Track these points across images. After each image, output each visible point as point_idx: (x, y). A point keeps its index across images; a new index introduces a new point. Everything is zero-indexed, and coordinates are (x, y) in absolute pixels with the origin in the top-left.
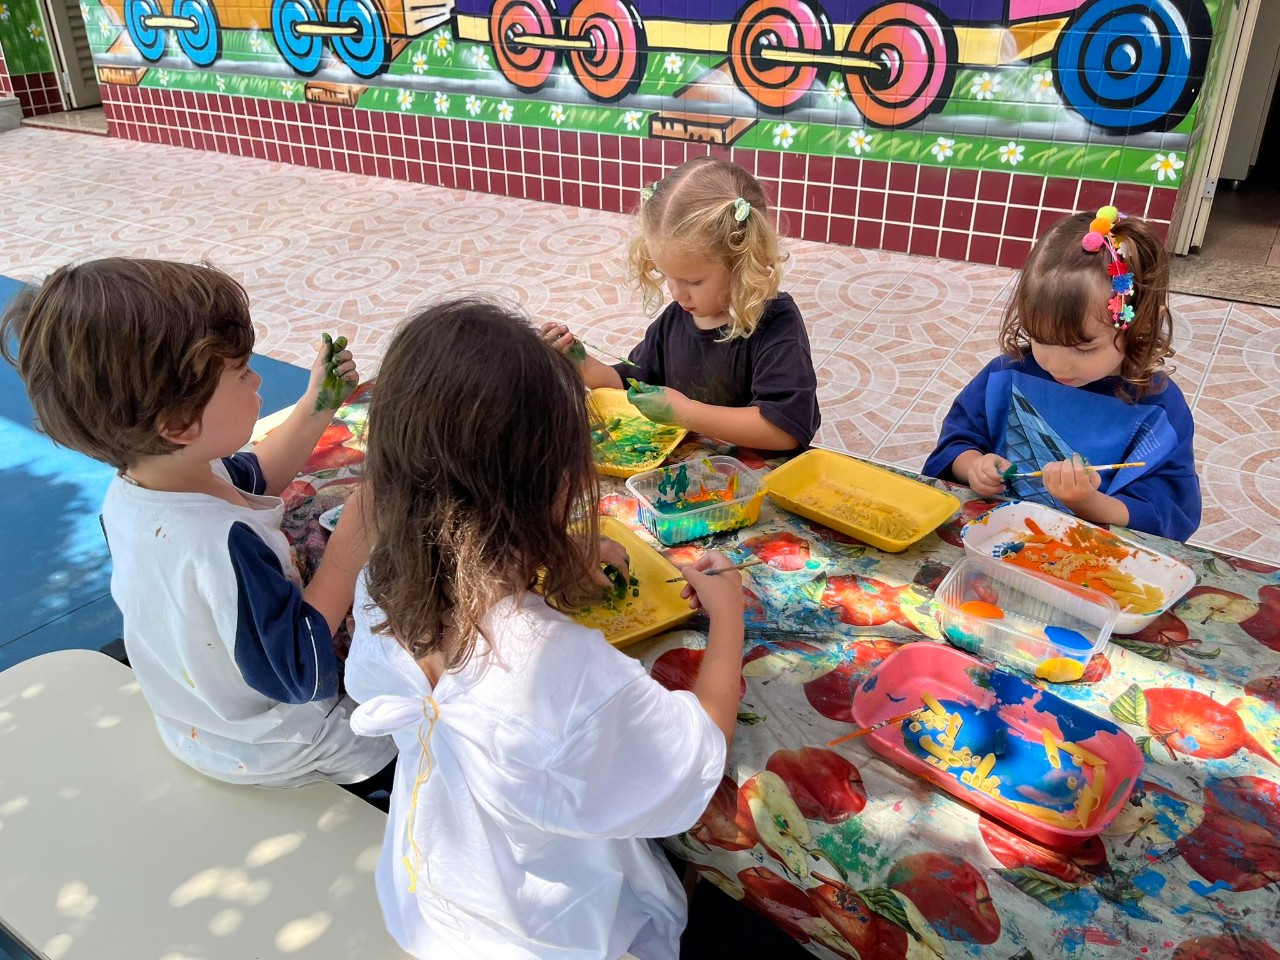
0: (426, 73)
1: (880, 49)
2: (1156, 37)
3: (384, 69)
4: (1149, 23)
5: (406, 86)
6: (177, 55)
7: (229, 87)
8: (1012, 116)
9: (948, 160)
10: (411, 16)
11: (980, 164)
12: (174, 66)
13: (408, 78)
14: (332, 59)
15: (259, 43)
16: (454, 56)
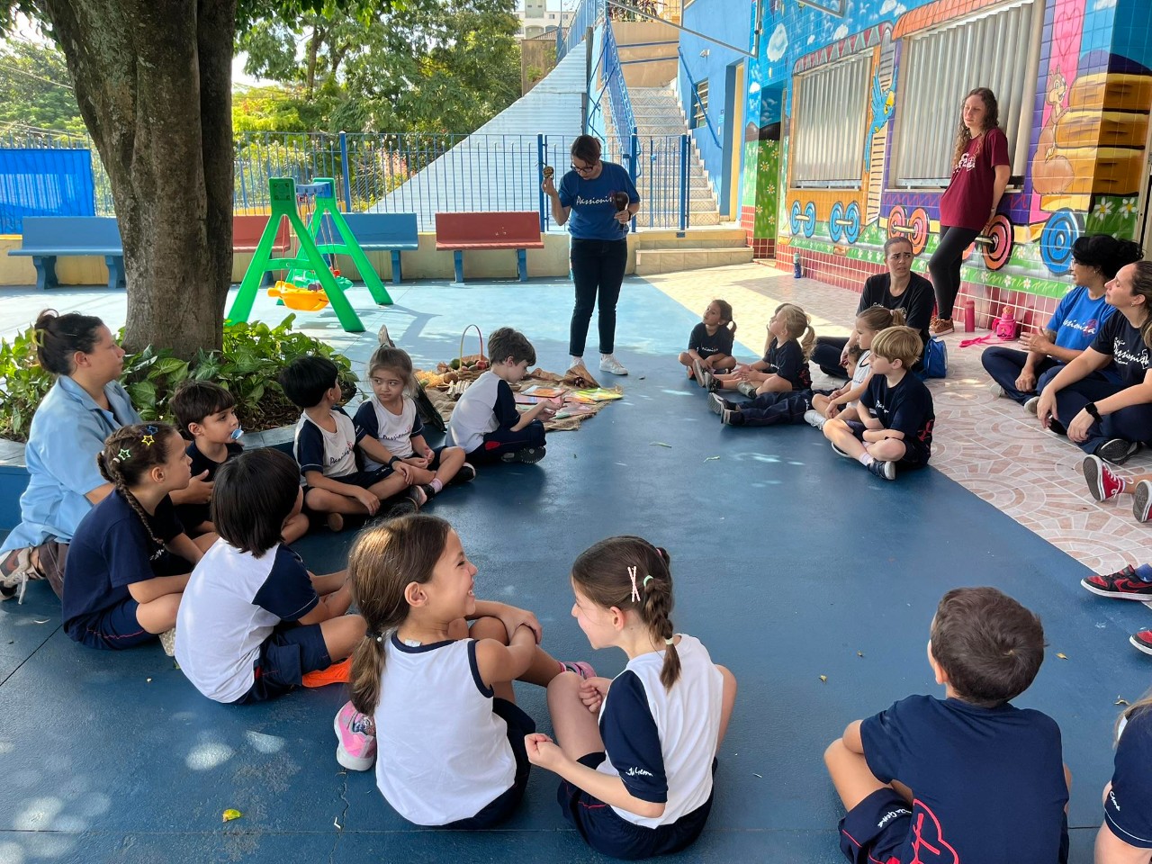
0: (868, 242)
1: (992, 236)
2: (1069, 231)
3: (856, 241)
4: (1067, 224)
5: (861, 247)
6: (802, 234)
7: (814, 248)
8: (1028, 266)
9: (1009, 286)
10: (868, 217)
11: (1018, 288)
12: (800, 237)
13: (862, 244)
14: (843, 235)
15: (825, 228)
16: (877, 234)
